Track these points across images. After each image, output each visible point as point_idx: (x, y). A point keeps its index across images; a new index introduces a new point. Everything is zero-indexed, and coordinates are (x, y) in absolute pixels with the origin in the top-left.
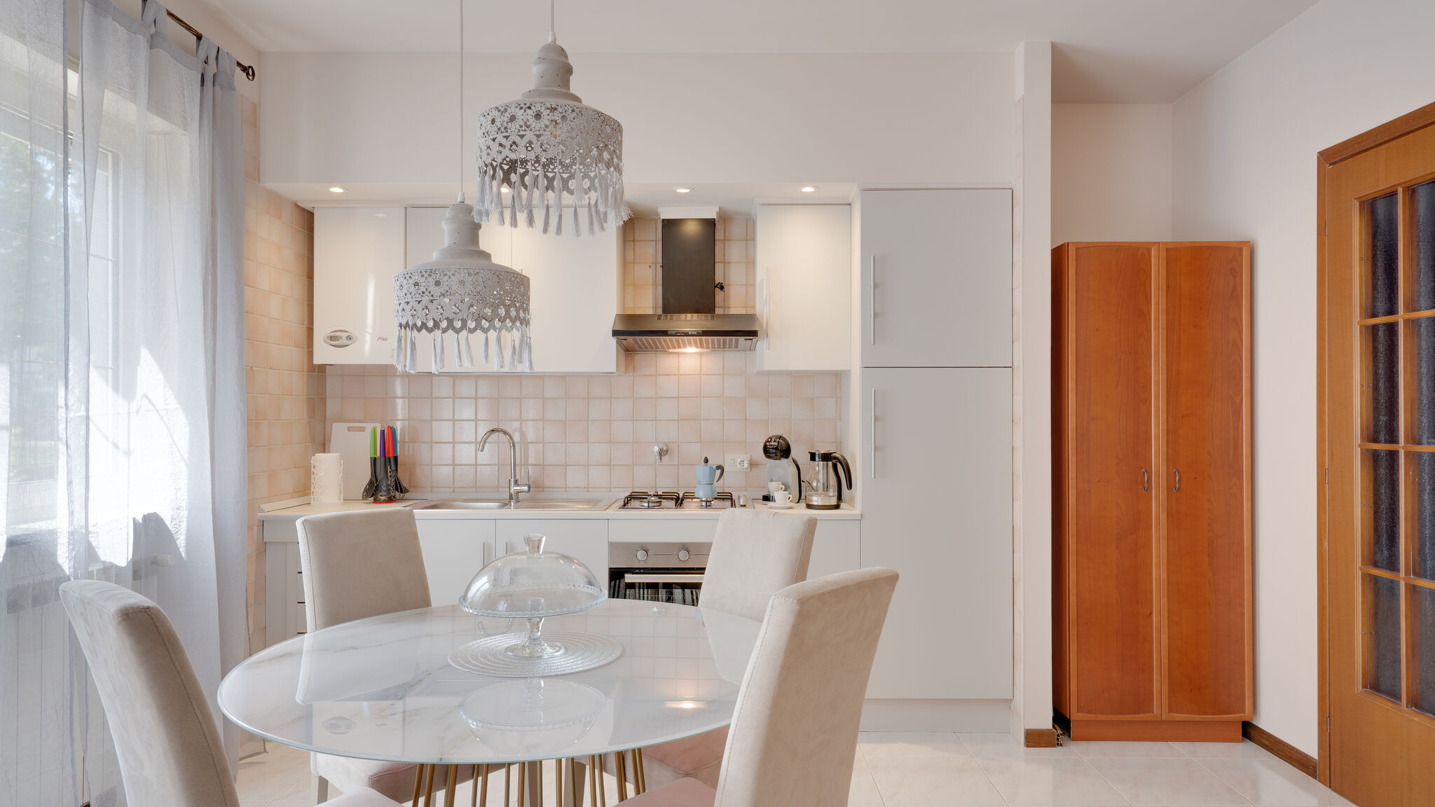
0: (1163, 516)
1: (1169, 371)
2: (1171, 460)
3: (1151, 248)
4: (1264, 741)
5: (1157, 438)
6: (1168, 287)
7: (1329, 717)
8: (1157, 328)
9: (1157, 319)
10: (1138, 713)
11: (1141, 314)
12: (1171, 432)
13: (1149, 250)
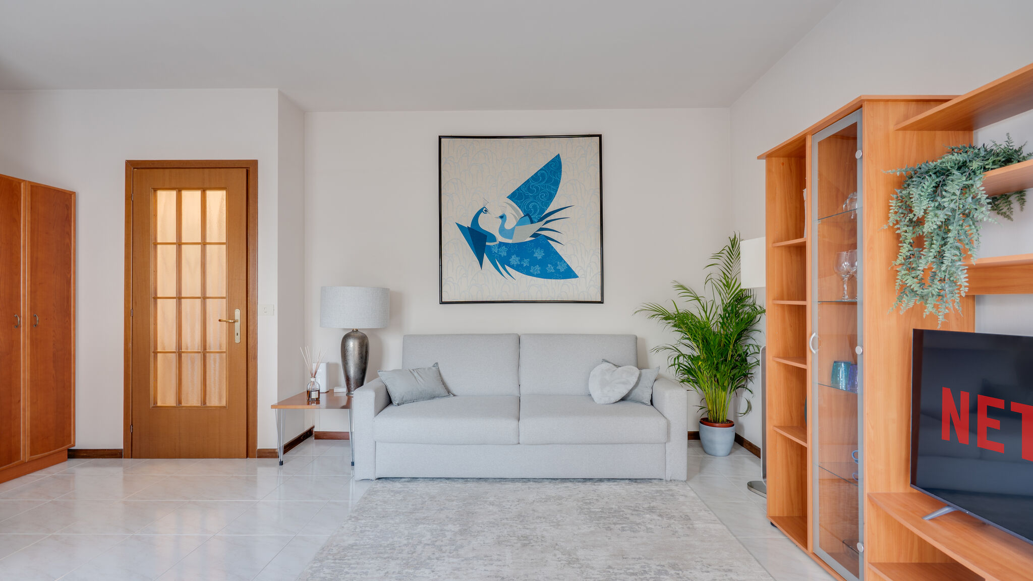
0: (28, 342)
1: (32, 257)
2: (33, 309)
3: (21, 183)
4: (82, 454)
5: (24, 296)
6: (31, 208)
7: (132, 425)
8: (25, 231)
9: (25, 226)
10: (11, 463)
11: (16, 221)
12: (33, 293)
13: (20, 184)
